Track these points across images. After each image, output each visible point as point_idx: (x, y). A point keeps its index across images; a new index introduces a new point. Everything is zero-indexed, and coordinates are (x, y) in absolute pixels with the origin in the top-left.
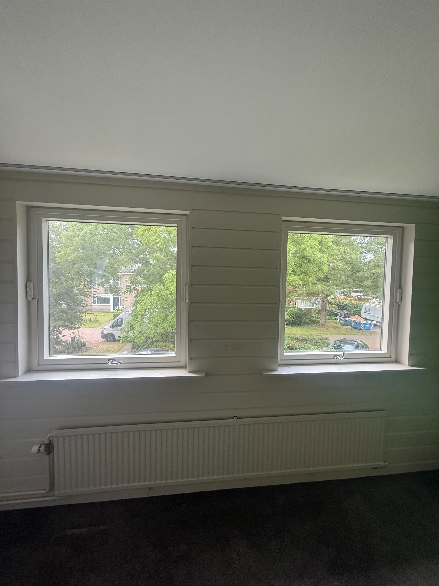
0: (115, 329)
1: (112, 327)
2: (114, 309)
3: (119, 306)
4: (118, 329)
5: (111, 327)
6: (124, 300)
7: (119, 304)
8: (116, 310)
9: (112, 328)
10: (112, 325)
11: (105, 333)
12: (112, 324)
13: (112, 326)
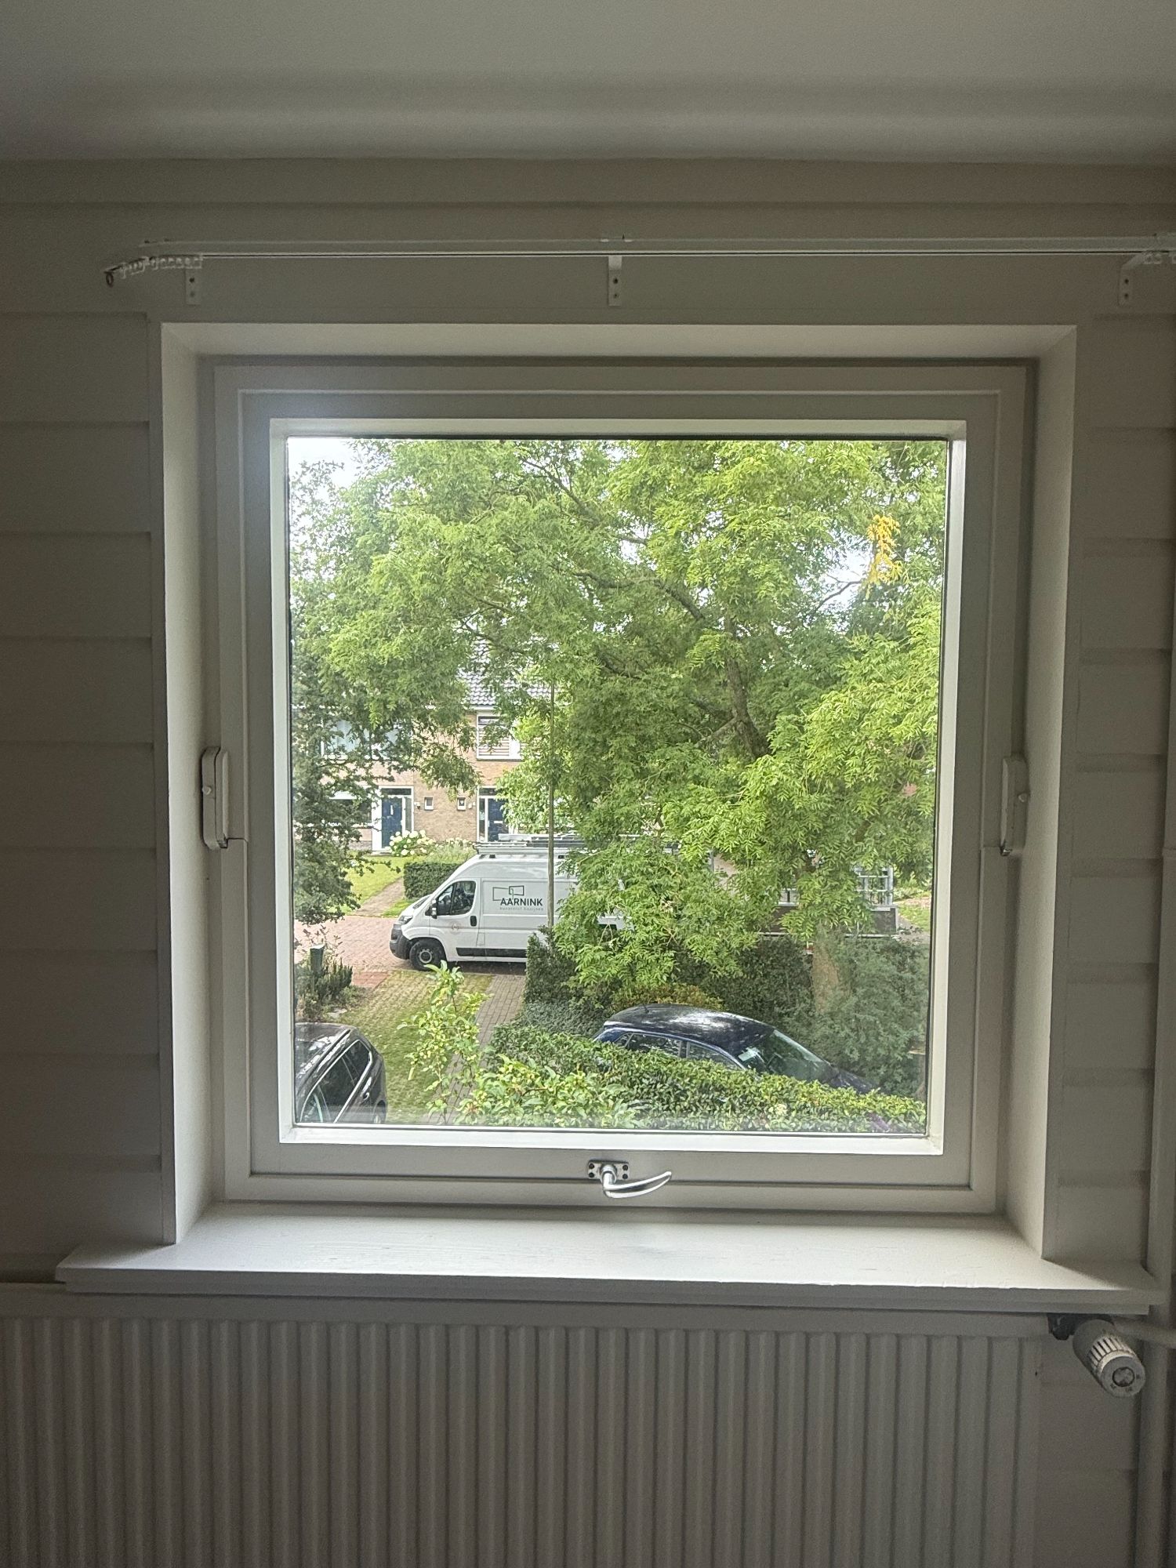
0: (446, 920)
1: (434, 913)
2: (385, 842)
3: (405, 833)
4: (454, 921)
5: (428, 913)
6: (419, 807)
7: (403, 822)
8: (395, 847)
9: (435, 917)
10: (434, 906)
11: (407, 937)
12: (434, 902)
13: (434, 909)
